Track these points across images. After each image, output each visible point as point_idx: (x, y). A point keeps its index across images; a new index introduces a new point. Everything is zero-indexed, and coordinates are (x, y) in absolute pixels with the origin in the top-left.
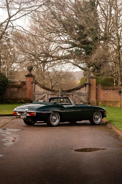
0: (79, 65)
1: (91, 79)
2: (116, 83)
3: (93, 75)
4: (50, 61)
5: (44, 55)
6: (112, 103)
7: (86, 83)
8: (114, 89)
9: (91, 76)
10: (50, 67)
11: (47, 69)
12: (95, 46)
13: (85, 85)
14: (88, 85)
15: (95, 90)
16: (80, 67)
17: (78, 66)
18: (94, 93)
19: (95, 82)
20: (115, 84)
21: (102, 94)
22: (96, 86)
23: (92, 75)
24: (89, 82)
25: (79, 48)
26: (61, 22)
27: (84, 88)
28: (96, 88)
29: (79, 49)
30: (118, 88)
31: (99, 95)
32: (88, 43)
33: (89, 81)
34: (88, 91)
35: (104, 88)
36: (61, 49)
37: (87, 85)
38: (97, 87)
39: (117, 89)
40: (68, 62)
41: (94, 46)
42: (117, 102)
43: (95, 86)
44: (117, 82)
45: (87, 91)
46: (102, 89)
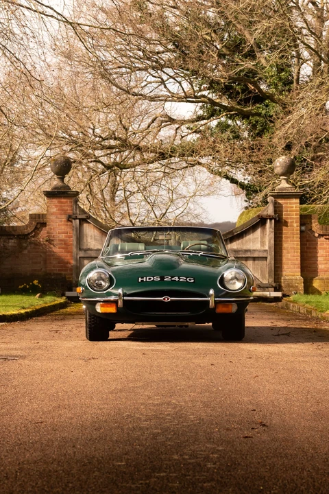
1: (280, 201)
3: (287, 185)
5: (112, 142)
7: (265, 213)
9: (280, 189)
12: (284, 106)
13: (261, 222)
14: (271, 219)
15: (297, 237)
16: (233, 181)
17: (227, 177)
18: (294, 248)
19: (296, 211)
21: (321, 252)
22: (302, 224)
23: (284, 184)
24: (275, 211)
25: (230, 118)
26: (164, 29)
27: (259, 231)
28: (301, 232)
29: (230, 122)
31: (310, 255)
32: (260, 98)
33: (275, 207)
34: (273, 242)
36: (169, 123)
37: (268, 221)
38: (303, 228)
40: (193, 165)
41: (278, 108)
43: (295, 225)
45: (270, 242)
46: (323, 235)
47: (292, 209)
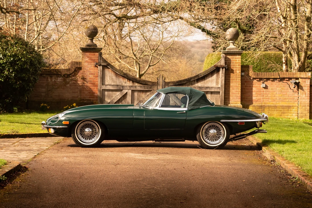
0: (203, 25)
1: (229, 57)
2: (286, 64)
3: (234, 47)
4: (136, 17)
6: (277, 111)
7: (219, 64)
8: (282, 79)
9: (229, 49)
10: (134, 29)
11: (129, 35)
13: (216, 70)
14: (223, 68)
15: (239, 80)
16: (203, 30)
17: (199, 27)
18: (237, 87)
19: (239, 63)
20: (284, 67)
21: (254, 89)
22: (242, 71)
23: (231, 46)
24: (226, 63)
27: (215, 76)
28: (242, 76)
30: (291, 76)
31: (247, 91)
33: (225, 60)
34: (223, 82)
35: (260, 76)
37: (221, 69)
38: (243, 74)
39: (290, 79)
40: (177, 19)
42: (289, 107)
43: (238, 72)
44: (288, 63)
45: (221, 82)
46: (255, 79)
47: (236, 62)
